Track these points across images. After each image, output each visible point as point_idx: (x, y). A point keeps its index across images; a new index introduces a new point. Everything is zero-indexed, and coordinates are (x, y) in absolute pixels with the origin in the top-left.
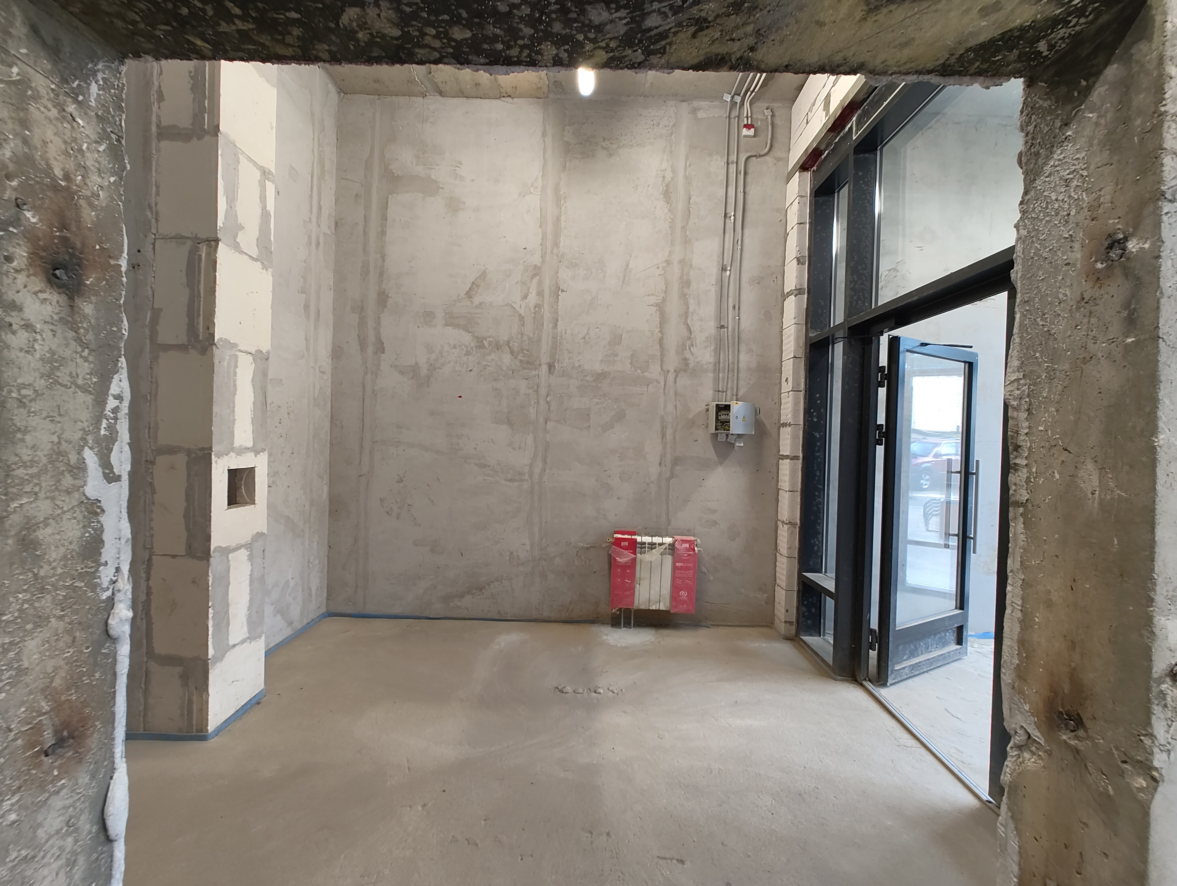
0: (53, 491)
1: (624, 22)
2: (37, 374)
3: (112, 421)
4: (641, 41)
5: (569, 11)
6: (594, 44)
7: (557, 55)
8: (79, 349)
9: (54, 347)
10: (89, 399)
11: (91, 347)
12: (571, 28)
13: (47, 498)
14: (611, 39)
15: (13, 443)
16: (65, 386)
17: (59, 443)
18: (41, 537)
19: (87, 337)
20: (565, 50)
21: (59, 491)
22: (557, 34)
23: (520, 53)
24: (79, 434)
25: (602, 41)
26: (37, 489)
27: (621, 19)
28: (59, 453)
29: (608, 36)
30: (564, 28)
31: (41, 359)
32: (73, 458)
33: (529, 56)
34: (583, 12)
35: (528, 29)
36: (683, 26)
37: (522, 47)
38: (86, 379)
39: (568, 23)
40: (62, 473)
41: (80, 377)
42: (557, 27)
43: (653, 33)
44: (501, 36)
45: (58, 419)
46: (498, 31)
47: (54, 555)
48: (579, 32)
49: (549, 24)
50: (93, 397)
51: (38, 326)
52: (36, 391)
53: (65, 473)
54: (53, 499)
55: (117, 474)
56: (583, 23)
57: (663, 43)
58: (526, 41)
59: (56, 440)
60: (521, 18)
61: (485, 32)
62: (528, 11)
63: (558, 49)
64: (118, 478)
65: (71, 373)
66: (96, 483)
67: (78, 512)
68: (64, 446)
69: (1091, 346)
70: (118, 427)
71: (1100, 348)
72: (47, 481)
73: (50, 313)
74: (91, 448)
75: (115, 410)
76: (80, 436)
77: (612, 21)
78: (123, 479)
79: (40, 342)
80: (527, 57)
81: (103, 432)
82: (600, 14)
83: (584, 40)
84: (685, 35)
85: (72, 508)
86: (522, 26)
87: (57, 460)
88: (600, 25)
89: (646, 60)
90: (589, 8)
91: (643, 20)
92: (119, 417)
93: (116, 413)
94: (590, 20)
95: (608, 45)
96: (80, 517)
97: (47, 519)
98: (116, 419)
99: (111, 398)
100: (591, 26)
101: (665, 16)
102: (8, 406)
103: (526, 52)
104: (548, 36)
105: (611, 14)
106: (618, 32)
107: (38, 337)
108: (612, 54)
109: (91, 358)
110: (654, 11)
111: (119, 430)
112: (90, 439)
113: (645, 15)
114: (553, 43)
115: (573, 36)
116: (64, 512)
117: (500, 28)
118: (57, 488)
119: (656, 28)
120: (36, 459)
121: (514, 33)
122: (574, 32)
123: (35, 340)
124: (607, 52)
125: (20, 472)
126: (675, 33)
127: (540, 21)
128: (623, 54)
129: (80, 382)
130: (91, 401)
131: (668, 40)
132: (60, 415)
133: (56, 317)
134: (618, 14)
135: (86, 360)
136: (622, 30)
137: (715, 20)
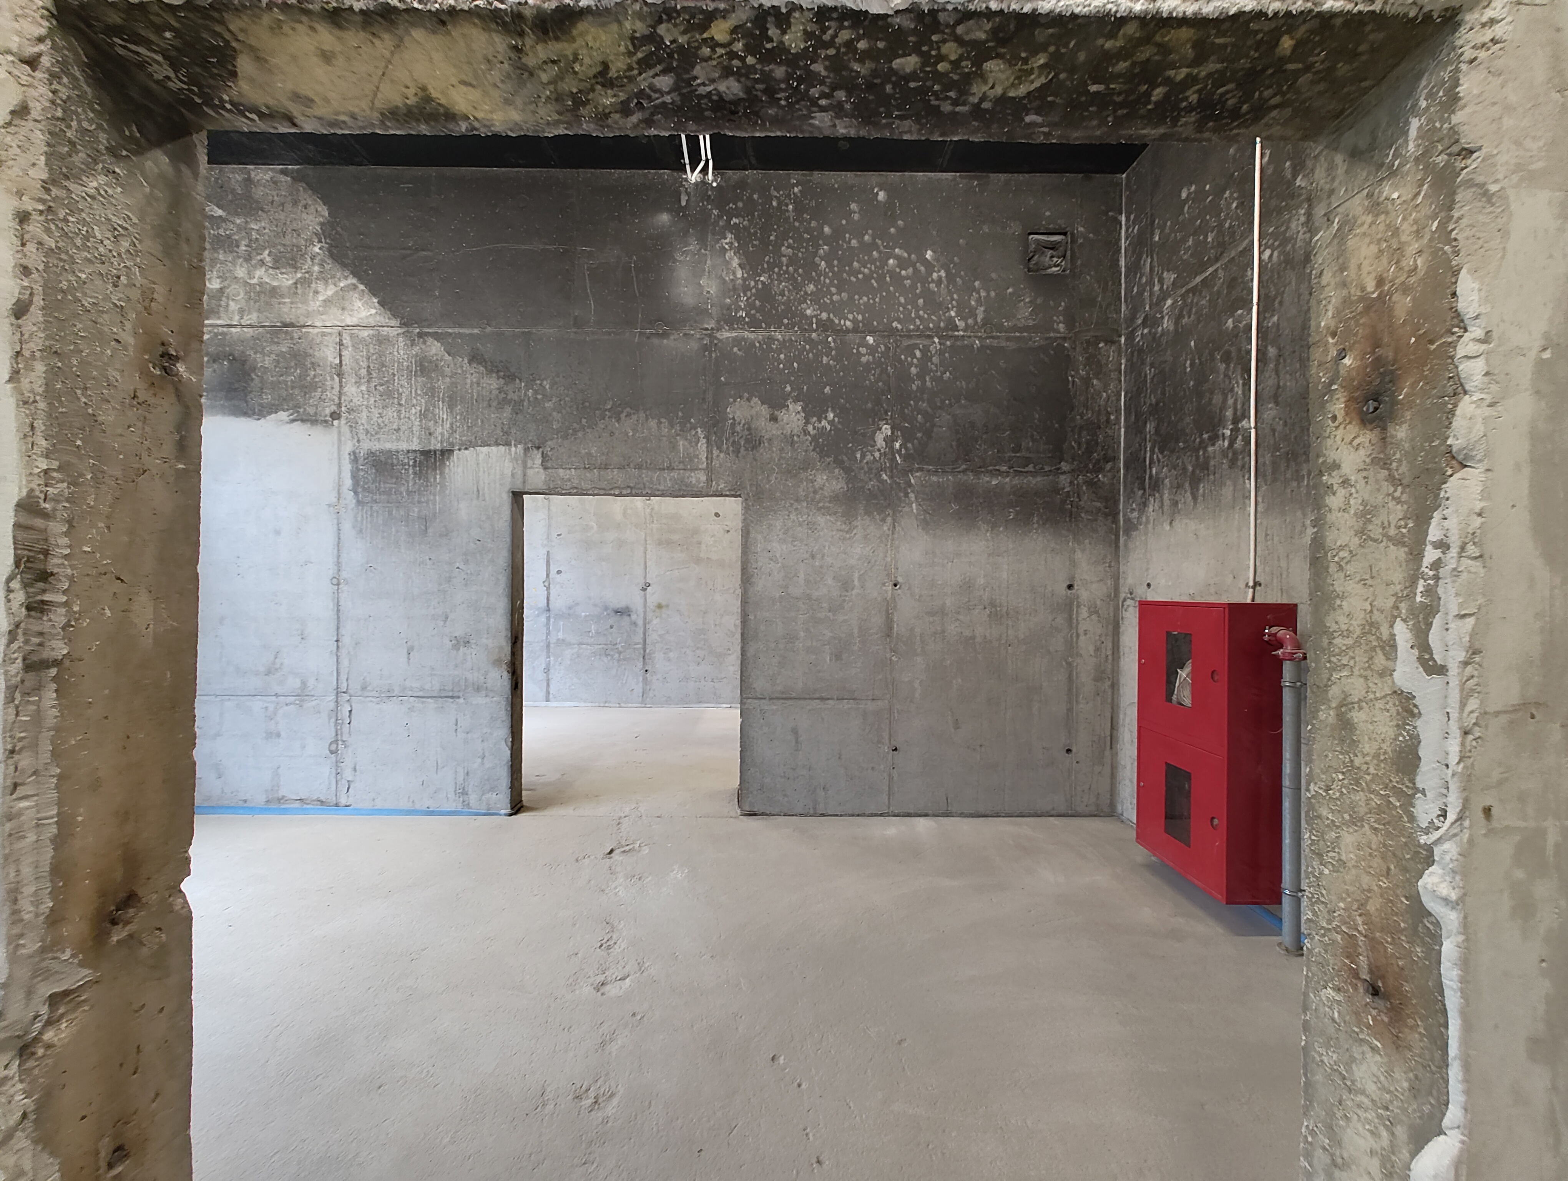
0: (1365, 670)
1: (699, 81)
2: (1352, 533)
3: (1431, 582)
4: (670, 56)
5: (765, 91)
6: (732, 51)
7: (784, 32)
8: (1392, 489)
9: (1366, 497)
10: (1401, 553)
11: (1404, 482)
12: (763, 72)
13: (1361, 676)
14: (710, 58)
15: (1334, 610)
16: (1375, 541)
17: (1371, 612)
18: (1356, 720)
19: (1400, 471)
20: (771, 40)
21: (1372, 670)
22: (780, 64)
23: (836, 35)
24: (1391, 602)
25: (722, 56)
26: (1352, 663)
27: (704, 84)
28: (1371, 624)
29: (714, 63)
30: (771, 71)
31: (1356, 514)
32: (1385, 632)
33: (824, 30)
34: (748, 90)
35: (817, 70)
36: (626, 77)
37: (831, 44)
38: (1400, 527)
39: (767, 77)
40: (1373, 649)
41: (1392, 526)
42: (780, 72)
43: (659, 68)
44: (856, 60)
45: (1369, 582)
46: (856, 67)
47: (1368, 747)
48: (753, 66)
49: (789, 76)
50: (1406, 549)
51: (1353, 478)
52: (1351, 552)
53: (1378, 649)
54: (1366, 678)
55: (1439, 662)
56: (748, 78)
57: (640, 55)
58: (823, 53)
59: (1369, 608)
60: (822, 83)
61: (873, 66)
62: (812, 90)
63: (782, 43)
64: (1442, 670)
65: (1383, 523)
66: (1407, 669)
67: (1390, 704)
68: (1377, 616)
69: (144, 456)
70: (1440, 591)
71: (154, 463)
72: (1361, 657)
73: (1363, 458)
74: (1404, 620)
75: (1436, 565)
76: (1392, 604)
77: (713, 81)
78: (1450, 673)
79: (1355, 495)
80: (829, 28)
81: (1418, 599)
82: (728, 88)
83: (746, 57)
84: (618, 66)
85: (1385, 697)
86: (824, 73)
87: (1370, 632)
88: (727, 77)
89: (654, 27)
90: (742, 95)
91: (676, 83)
92: (1441, 575)
93: (1437, 570)
94: (739, 81)
95: (713, 50)
96: (1393, 711)
97: (1360, 700)
98: (1437, 578)
99: (1429, 548)
100: (737, 75)
101: (651, 87)
102: (1330, 570)
103: (827, 37)
104: (792, 61)
105: (715, 89)
106: (702, 68)
107: (1353, 490)
108: (705, 35)
109: (1404, 498)
110: (668, 93)
111: (1443, 596)
112: (1403, 607)
113: (675, 89)
114: (787, 51)
115: (760, 61)
116: (1376, 699)
117: (852, 70)
118: (1369, 667)
119: (657, 75)
120: (1351, 629)
121: (837, 65)
122: (758, 67)
123: (1351, 494)
124: (713, 38)
125: (1338, 641)
126: (630, 68)
127: (800, 79)
128: (689, 35)
129: (1392, 532)
130: (1404, 555)
131: (635, 58)
132: (1372, 577)
133: (1368, 460)
134: (709, 89)
135: (1398, 501)
136: (697, 70)
137: (592, 85)
